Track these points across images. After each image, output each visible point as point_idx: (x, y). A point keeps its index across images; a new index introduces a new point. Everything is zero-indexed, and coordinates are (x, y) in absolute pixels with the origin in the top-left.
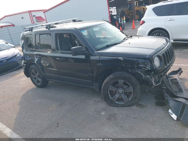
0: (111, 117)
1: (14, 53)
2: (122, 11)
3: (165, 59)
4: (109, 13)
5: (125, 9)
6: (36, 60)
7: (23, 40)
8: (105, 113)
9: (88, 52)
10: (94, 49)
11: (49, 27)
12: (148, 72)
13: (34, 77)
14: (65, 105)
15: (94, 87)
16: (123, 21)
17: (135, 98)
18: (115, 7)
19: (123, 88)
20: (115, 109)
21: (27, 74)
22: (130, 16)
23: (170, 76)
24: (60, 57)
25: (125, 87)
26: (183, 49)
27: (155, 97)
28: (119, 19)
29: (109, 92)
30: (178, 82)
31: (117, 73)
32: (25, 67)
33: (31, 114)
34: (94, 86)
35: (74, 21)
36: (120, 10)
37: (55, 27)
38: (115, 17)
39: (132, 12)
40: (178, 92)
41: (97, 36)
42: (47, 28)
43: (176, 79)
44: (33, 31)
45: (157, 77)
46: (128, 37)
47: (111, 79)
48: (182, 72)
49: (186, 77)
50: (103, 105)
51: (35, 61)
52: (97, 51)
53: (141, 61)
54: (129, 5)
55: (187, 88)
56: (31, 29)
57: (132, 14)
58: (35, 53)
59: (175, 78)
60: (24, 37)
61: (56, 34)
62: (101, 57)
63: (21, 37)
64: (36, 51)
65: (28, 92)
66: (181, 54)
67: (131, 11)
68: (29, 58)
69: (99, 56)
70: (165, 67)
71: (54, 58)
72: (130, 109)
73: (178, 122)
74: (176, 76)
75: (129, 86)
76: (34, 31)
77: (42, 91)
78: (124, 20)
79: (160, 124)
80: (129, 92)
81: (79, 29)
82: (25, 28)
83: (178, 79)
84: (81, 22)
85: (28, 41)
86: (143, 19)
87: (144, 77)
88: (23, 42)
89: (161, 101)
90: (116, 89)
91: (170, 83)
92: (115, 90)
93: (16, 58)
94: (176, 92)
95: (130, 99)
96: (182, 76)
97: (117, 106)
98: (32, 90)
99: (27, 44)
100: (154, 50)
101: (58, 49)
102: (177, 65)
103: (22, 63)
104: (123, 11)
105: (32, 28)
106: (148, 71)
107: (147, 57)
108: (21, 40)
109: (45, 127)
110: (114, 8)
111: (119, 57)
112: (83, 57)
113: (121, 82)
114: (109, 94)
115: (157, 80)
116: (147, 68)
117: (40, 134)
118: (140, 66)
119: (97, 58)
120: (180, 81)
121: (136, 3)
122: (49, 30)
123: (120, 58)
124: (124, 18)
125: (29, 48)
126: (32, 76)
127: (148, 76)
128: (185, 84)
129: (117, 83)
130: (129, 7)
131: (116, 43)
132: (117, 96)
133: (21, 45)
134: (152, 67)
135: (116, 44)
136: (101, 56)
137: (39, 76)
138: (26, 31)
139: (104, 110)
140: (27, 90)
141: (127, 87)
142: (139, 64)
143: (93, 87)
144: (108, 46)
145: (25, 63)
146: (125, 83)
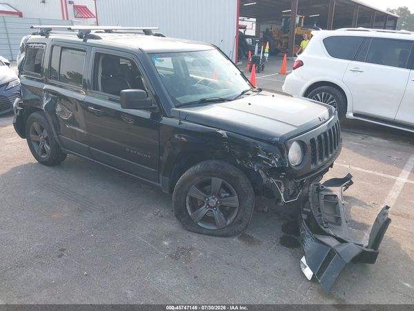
0: (180, 254)
1: (4, 78)
2: (267, 29)
3: (314, 151)
4: (237, 30)
5: (275, 28)
6: (45, 103)
7: (24, 53)
8: (170, 244)
9: (159, 107)
10: (171, 102)
11: (85, 35)
12: (274, 172)
13: (35, 139)
14: (90, 211)
15: (161, 185)
16: (264, 52)
17: (240, 221)
18: (255, 20)
19: (219, 196)
20: (195, 237)
21: (22, 130)
22: (281, 44)
23: (325, 187)
24: (96, 106)
25: (223, 195)
26: (371, 135)
27: (282, 226)
28: (257, 46)
29: (187, 200)
30: (337, 203)
31: (212, 164)
32: (18, 113)
33: (9, 219)
34: (159, 182)
35: (147, 32)
36: (263, 28)
37: (99, 38)
38: (249, 41)
39: (287, 38)
40: (331, 223)
41: (191, 76)
42: (80, 36)
43: (335, 196)
44: (50, 37)
45: (291, 185)
46: (255, 90)
47: (197, 174)
48: (351, 183)
49: (356, 196)
50: (171, 225)
51: (42, 104)
52: (177, 107)
53: (261, 145)
54: (283, 20)
55: (353, 218)
56: (45, 33)
57: (286, 41)
58: (46, 87)
59: (335, 193)
60: (27, 47)
61: (98, 55)
62: (182, 122)
63: (21, 45)
64: (47, 83)
65: (15, 170)
66: (363, 145)
67: (287, 35)
68: (30, 96)
69: (180, 119)
70: (313, 167)
71: (85, 105)
72: (225, 242)
73: (313, 285)
74: (336, 190)
75: (231, 194)
76: (52, 36)
77: (47, 174)
78: (267, 50)
79: (275, 284)
80: (231, 207)
81: (148, 54)
82: (32, 27)
83: (339, 197)
84: (160, 37)
85: (34, 57)
86: (299, 57)
87: (265, 181)
88: (23, 56)
89: (293, 236)
90: (205, 195)
91: (322, 202)
92: (202, 198)
93: (5, 90)
94: (326, 223)
95: (229, 222)
96: (351, 191)
97: (199, 231)
98: (26, 167)
99: (33, 62)
100: (294, 129)
101: (95, 88)
102: (348, 166)
103: (15, 103)
104: (270, 30)
105: (50, 29)
106: (274, 168)
107: (276, 139)
108: (20, 52)
109: (32, 254)
110: (251, 19)
111: (220, 129)
112: (146, 114)
113: (217, 182)
114: (187, 204)
115: (291, 192)
116: (273, 162)
117: (17, 266)
118: (259, 155)
119: (174, 122)
120: (341, 201)
121: (300, 19)
122: (84, 43)
123: (221, 132)
124: (267, 47)
125: (33, 73)
126: (31, 135)
127: (272, 180)
128: (351, 210)
129: (209, 183)
130: (283, 24)
131: (223, 97)
132: (204, 210)
133: (19, 61)
134: (282, 164)
135: (222, 100)
136: (185, 120)
137: (47, 139)
138: (34, 34)
139: (169, 235)
140: (14, 165)
141: (228, 195)
142: (257, 151)
143: (158, 184)
144: (204, 102)
145: (20, 105)
146: (224, 186)
